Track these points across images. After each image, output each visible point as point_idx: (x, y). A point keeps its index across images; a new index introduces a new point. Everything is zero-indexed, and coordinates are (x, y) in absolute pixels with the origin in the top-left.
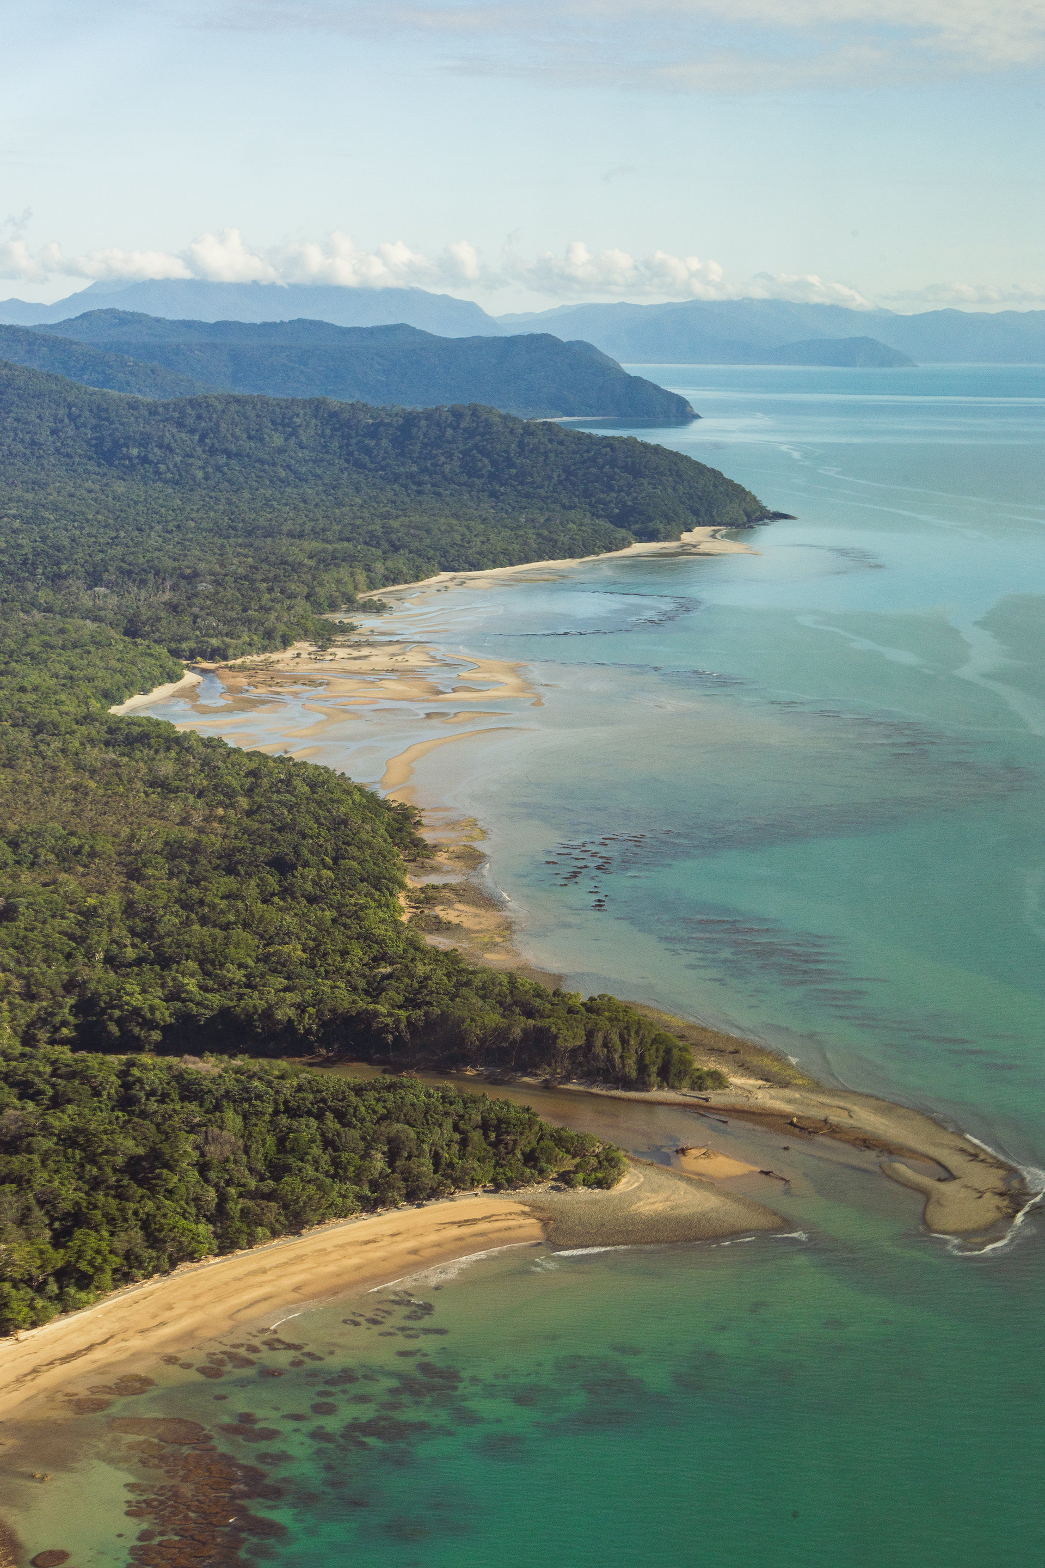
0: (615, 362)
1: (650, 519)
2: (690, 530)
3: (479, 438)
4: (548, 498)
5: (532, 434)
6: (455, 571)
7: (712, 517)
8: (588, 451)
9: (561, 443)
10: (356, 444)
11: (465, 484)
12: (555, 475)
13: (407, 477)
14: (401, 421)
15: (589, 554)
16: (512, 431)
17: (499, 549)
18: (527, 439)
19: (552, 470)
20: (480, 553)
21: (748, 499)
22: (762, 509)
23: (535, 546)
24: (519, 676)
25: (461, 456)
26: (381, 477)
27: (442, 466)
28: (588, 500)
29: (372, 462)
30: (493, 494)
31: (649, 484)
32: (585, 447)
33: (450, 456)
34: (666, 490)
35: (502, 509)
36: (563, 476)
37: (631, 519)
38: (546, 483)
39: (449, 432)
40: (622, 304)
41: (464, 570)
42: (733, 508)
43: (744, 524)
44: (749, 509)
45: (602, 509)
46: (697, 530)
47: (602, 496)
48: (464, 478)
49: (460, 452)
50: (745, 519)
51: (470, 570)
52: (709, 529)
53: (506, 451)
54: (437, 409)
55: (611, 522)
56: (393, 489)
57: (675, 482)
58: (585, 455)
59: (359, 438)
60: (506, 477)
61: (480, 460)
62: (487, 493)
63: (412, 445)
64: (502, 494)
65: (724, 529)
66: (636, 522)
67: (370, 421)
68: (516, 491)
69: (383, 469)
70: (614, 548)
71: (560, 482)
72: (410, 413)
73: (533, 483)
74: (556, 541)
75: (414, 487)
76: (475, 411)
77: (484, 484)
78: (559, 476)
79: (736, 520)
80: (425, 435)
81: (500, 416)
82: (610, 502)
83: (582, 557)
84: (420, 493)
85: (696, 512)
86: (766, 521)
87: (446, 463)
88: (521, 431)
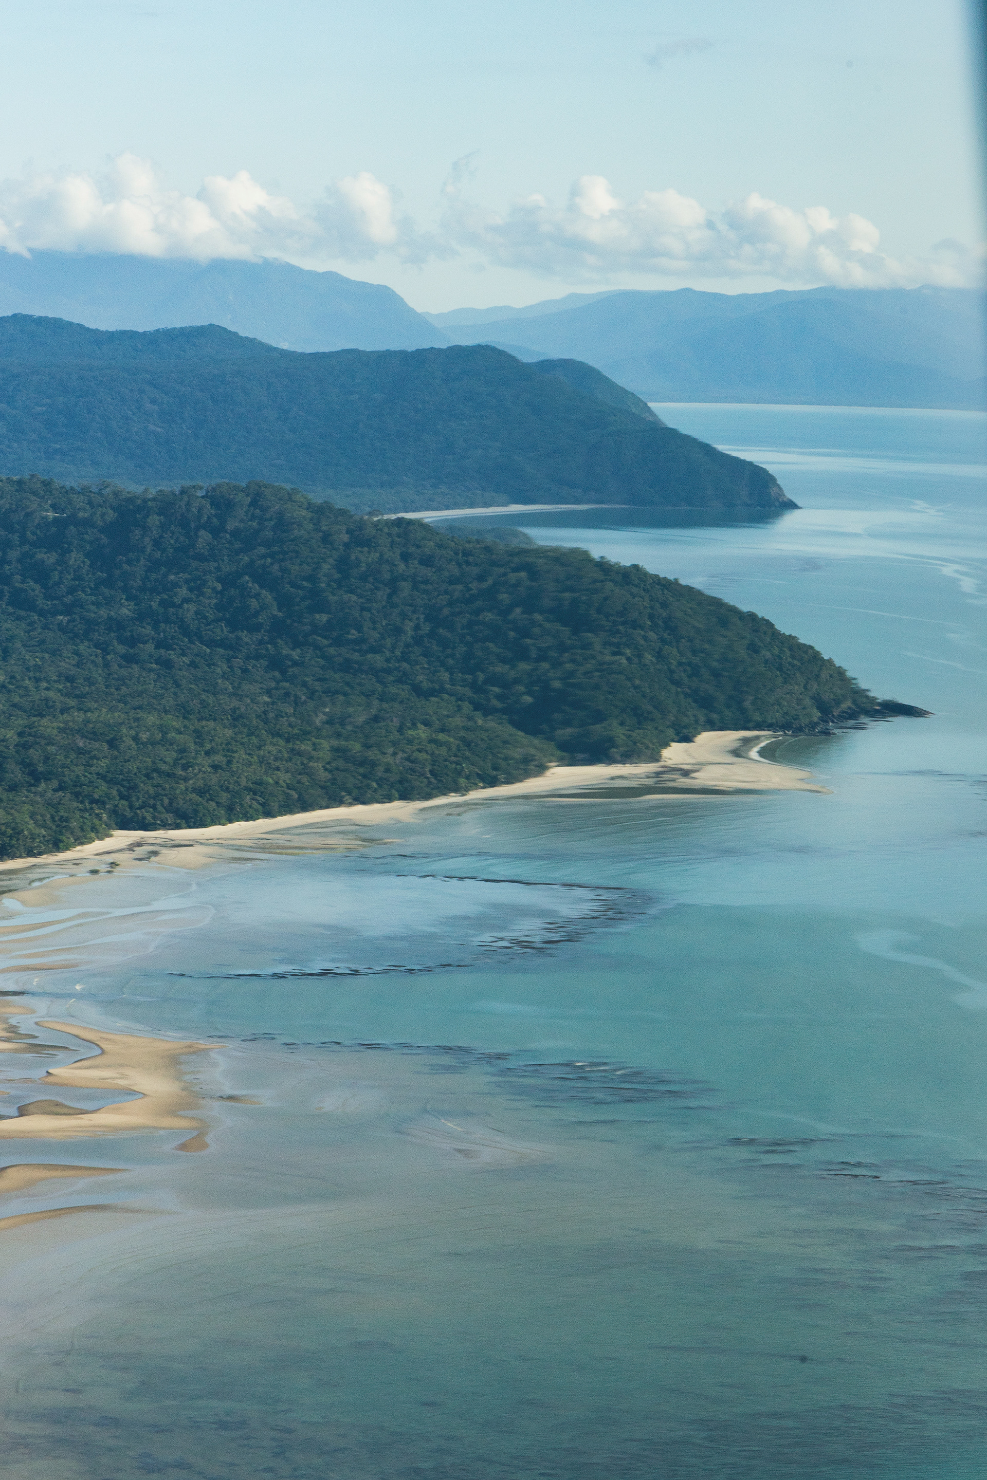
0: (638, 401)
1: (599, 717)
2: (687, 739)
3: (262, 550)
4: (389, 671)
5: (367, 543)
6: (145, 827)
7: (743, 711)
8: (481, 578)
9: (427, 561)
10: (19, 561)
11: (222, 644)
12: (409, 626)
13: (110, 629)
14: (111, 515)
15: (444, 792)
16: (326, 539)
17: (244, 782)
18: (356, 553)
19: (404, 616)
20: (201, 792)
21: (824, 675)
22: (859, 694)
23: (323, 775)
24: (178, 1077)
25: (219, 587)
26: (61, 628)
27: (180, 606)
28: (469, 677)
29: (48, 597)
30: (276, 664)
31: (606, 644)
32: (475, 571)
33: (197, 587)
34: (640, 656)
35: (287, 694)
36: (426, 628)
37: (557, 716)
38: (389, 642)
39: (204, 537)
40: (686, 292)
41: (165, 826)
42: (790, 693)
43: (813, 726)
44: (826, 697)
45: (499, 697)
46: (706, 738)
47: (500, 669)
48: (222, 631)
49: (219, 580)
50: (816, 714)
51: (178, 827)
52: (732, 737)
53: (311, 578)
54: (183, 492)
55: (513, 723)
56: (77, 653)
57: (663, 641)
58: (474, 585)
59: (26, 548)
60: (307, 628)
61: (257, 596)
62: (264, 662)
63: (129, 562)
64: (295, 664)
65: (766, 737)
66: (567, 723)
67: (51, 515)
68: (323, 657)
69: (68, 611)
70: (502, 777)
71: (418, 641)
72: (131, 500)
73: (362, 640)
74: (374, 764)
75: (121, 649)
76: (257, 498)
77: (261, 642)
78: (417, 628)
79: (796, 718)
80: (157, 543)
81: (310, 506)
82: (516, 681)
83: (428, 797)
84: (130, 659)
85: (706, 703)
86: (864, 719)
87: (187, 600)
88: (345, 538)
